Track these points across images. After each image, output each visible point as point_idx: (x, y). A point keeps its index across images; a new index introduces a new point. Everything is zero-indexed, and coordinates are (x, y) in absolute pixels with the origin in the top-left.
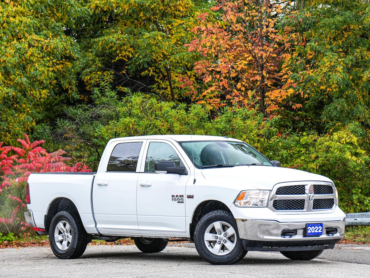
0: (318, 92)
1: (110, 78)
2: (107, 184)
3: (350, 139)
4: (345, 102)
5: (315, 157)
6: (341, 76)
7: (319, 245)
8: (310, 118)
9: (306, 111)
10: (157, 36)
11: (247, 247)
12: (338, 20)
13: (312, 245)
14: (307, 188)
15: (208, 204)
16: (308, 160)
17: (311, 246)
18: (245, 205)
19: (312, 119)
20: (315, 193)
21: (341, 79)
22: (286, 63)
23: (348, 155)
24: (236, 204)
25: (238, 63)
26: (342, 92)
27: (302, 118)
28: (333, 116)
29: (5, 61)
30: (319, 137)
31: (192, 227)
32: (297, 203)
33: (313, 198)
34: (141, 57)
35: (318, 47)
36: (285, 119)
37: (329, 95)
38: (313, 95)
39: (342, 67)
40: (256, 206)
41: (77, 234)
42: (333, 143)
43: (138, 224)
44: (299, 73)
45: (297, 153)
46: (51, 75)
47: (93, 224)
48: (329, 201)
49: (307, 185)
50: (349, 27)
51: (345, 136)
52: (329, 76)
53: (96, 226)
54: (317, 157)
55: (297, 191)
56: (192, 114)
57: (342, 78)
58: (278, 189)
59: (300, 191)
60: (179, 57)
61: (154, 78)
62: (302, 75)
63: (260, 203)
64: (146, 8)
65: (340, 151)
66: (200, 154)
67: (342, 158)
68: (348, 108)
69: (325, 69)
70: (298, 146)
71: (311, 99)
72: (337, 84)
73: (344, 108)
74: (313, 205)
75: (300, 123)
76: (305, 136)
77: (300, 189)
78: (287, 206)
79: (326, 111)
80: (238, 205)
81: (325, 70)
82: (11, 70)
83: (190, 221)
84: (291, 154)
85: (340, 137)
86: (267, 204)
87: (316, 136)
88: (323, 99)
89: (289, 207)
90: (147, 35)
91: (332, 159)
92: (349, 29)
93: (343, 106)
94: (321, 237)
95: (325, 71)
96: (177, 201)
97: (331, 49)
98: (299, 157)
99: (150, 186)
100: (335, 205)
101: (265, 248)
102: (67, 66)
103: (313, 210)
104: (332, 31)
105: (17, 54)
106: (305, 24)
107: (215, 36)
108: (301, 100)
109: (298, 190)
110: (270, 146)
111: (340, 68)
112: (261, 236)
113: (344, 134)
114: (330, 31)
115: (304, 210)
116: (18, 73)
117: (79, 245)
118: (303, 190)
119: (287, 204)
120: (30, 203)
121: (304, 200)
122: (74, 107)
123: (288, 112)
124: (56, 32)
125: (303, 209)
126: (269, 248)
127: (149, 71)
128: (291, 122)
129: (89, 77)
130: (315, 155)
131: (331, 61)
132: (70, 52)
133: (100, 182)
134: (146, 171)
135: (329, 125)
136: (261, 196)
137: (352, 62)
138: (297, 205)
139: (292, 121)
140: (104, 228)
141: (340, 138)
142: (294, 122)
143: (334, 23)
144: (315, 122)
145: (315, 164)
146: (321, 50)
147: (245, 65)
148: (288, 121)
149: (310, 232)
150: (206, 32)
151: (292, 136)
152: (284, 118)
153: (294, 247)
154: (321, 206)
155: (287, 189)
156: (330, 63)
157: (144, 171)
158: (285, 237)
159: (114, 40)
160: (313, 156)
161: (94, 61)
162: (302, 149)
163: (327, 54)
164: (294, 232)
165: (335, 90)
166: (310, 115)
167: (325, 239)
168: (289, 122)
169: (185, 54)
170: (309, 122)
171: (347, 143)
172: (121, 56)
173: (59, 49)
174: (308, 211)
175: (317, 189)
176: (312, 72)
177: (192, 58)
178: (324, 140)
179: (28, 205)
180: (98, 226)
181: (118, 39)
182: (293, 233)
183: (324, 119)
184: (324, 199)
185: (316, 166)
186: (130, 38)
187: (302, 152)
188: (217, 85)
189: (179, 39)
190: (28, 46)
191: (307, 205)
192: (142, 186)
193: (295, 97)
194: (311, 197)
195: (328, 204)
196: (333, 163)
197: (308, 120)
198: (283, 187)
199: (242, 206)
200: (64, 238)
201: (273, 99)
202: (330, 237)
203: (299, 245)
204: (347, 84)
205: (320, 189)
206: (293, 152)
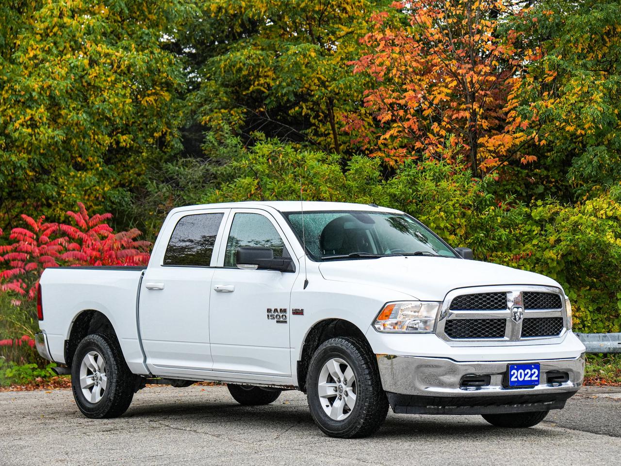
0: (566, 138)
1: (240, 118)
2: (161, 287)
3: (614, 211)
4: (606, 152)
5: (555, 241)
6: (599, 109)
7: (533, 403)
8: (553, 180)
9: (547, 169)
10: (309, 50)
11: (397, 406)
12: (595, 17)
13: (522, 403)
14: (511, 297)
15: (331, 325)
16: (544, 246)
17: (519, 405)
18: (394, 328)
19: (556, 182)
20: (526, 308)
21: (599, 114)
22: (513, 92)
23: (609, 237)
24: (377, 326)
25: (435, 93)
26: (600, 134)
27: (540, 179)
28: (585, 174)
29: (50, 86)
30: (562, 208)
31: (302, 367)
32: (491, 325)
33: (522, 316)
34: (284, 84)
35: (562, 62)
36: (512, 182)
37: (584, 143)
38: (558, 142)
39: (601, 94)
40: (413, 330)
41: (114, 375)
42: (584, 217)
43: (212, 359)
44: (530, 106)
45: (527, 235)
46: (129, 111)
47: (140, 357)
48: (554, 322)
49: (511, 292)
50: (614, 29)
51: (605, 206)
52: (579, 110)
53: (145, 361)
54: (558, 241)
55: (492, 303)
56: (352, 171)
57: (600, 111)
58: (455, 299)
59: (496, 303)
60: (344, 85)
61: (310, 118)
62: (536, 108)
63: (421, 325)
64: (294, 8)
65: (597, 230)
66: (320, 234)
67: (600, 241)
68: (611, 161)
69: (574, 97)
70: (528, 223)
71: (556, 150)
72: (593, 121)
73: (603, 160)
74: (523, 328)
75: (537, 187)
76: (540, 206)
77: (498, 300)
78: (471, 332)
79: (574, 167)
80: (380, 329)
81: (573, 99)
82: (62, 102)
83: (297, 356)
84: (518, 235)
85: (597, 207)
86: (434, 326)
87: (558, 207)
88: (575, 149)
89: (476, 334)
90: (293, 49)
91: (583, 243)
92: (614, 33)
93: (603, 158)
94: (536, 388)
95: (572, 101)
96: (276, 320)
97: (584, 66)
98: (531, 239)
99: (232, 292)
100: (564, 329)
101: (430, 408)
102: (163, 98)
103: (521, 339)
104: (586, 36)
105: (72, 75)
106: (543, 27)
107: (397, 49)
108: (540, 152)
109: (492, 301)
110: (482, 223)
111: (597, 96)
112: (422, 387)
113: (603, 203)
114: (582, 37)
115: (505, 338)
116: (73, 106)
117: (119, 393)
118: (503, 301)
119: (473, 328)
120: (42, 319)
121: (505, 320)
122: (175, 163)
123: (518, 171)
124: (144, 43)
125: (502, 336)
126: (438, 409)
127: (301, 108)
128: (523, 186)
129: (208, 118)
130: (556, 236)
131: (583, 85)
132: (168, 75)
133: (151, 284)
134: (227, 264)
135: (582, 189)
136: (423, 313)
137: (618, 86)
138: (491, 329)
139: (524, 184)
140: (158, 364)
141: (596, 210)
142: (528, 186)
143: (588, 23)
144: (562, 185)
145: (555, 251)
146: (567, 67)
147: (447, 95)
148: (518, 184)
149: (516, 379)
150: (382, 43)
151: (517, 206)
152: (512, 180)
153: (486, 406)
154: (538, 330)
155: (473, 299)
156: (582, 88)
157: (223, 266)
158: (466, 389)
159: (243, 58)
160: (552, 239)
161: (216, 93)
162: (534, 228)
163: (577, 73)
164: (485, 380)
165: (589, 131)
166: (554, 174)
167: (545, 392)
168: (520, 186)
169: (353, 79)
170: (552, 185)
171: (608, 218)
172: (258, 85)
173: (138, 67)
174: (511, 340)
175: (530, 301)
176: (553, 104)
177: (364, 85)
178: (569, 214)
179: (40, 322)
180: (149, 361)
181: (249, 57)
182: (483, 381)
183: (571, 179)
184: (544, 318)
185: (557, 256)
186: (268, 56)
187: (534, 233)
188: (399, 127)
189: (344, 56)
190: (88, 62)
191: (510, 330)
192: (220, 291)
193: (530, 147)
194: (518, 314)
195: (553, 327)
196: (584, 250)
197: (551, 182)
198: (465, 296)
199: (387, 330)
200: (95, 382)
201: (492, 149)
202: (555, 388)
203: (495, 403)
204: (610, 121)
205: (536, 301)
206: (520, 233)
